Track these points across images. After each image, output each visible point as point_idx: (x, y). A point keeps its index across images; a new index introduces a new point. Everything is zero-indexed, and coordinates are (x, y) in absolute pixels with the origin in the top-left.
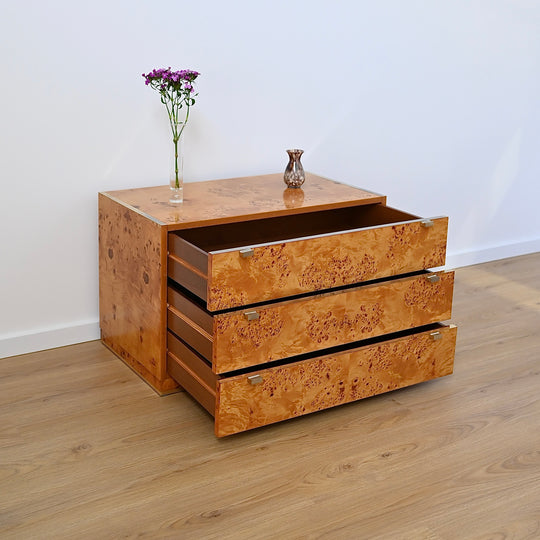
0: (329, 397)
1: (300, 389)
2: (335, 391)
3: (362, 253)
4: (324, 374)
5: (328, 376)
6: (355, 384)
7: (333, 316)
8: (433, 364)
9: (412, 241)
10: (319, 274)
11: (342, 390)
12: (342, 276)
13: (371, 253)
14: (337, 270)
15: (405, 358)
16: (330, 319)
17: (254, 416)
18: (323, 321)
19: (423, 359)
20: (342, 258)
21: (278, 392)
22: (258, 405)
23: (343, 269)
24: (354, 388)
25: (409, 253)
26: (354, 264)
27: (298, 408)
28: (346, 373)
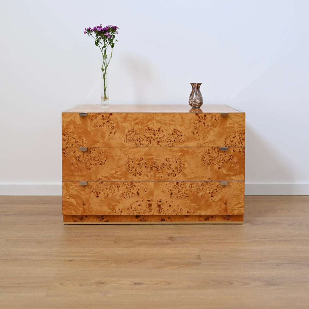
0: (140, 207)
1: (118, 197)
2: (144, 205)
3: (172, 128)
4: (135, 191)
5: (138, 193)
6: (160, 203)
7: (144, 161)
8: (226, 204)
9: (213, 125)
10: (138, 136)
11: (150, 205)
12: (156, 140)
13: (179, 128)
14: (153, 136)
15: (200, 194)
16: (142, 162)
17: (86, 207)
18: (137, 162)
19: (216, 198)
20: (156, 129)
21: (101, 196)
22: (88, 201)
23: (157, 136)
24: (159, 206)
25: (212, 133)
26: (165, 133)
27: (117, 210)
28: (152, 194)
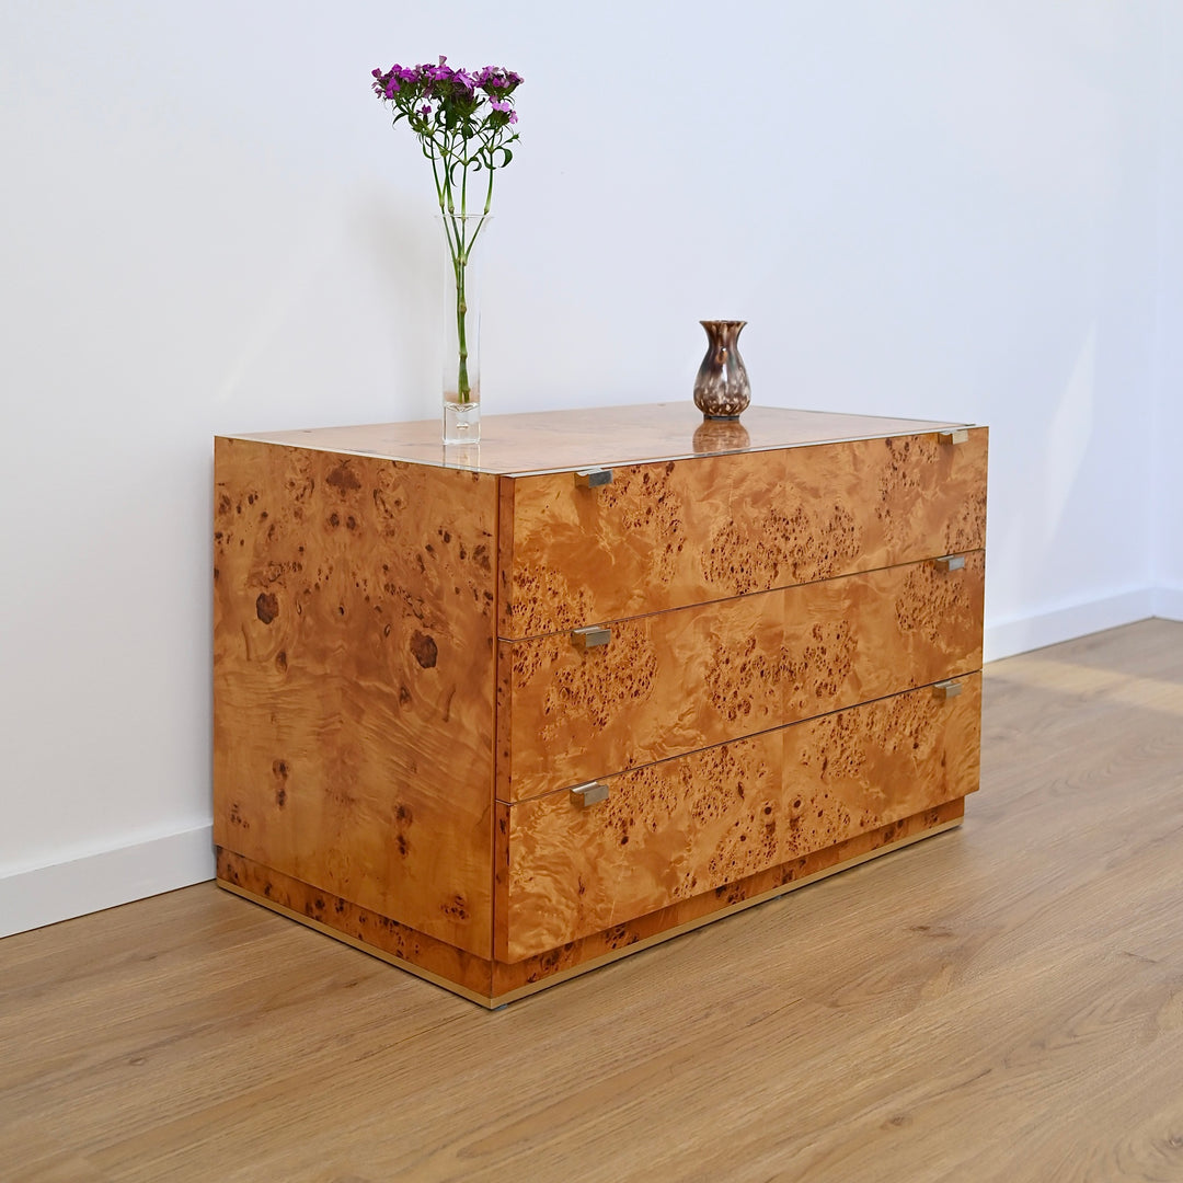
0: (743, 848)
1: (683, 827)
2: (755, 830)
3: (828, 503)
4: (730, 784)
5: (740, 790)
6: (796, 812)
7: (758, 651)
8: (943, 764)
9: (924, 482)
10: (744, 550)
11: (771, 827)
12: (790, 561)
13: (847, 505)
14: (781, 542)
15: (890, 746)
16: (753, 656)
17: (587, 899)
18: (739, 662)
19: (924, 750)
20: (790, 512)
21: (637, 833)
22: (595, 868)
23: (792, 542)
24: (794, 822)
25: (919, 510)
26: (814, 530)
27: (682, 876)
28: (775, 784)
